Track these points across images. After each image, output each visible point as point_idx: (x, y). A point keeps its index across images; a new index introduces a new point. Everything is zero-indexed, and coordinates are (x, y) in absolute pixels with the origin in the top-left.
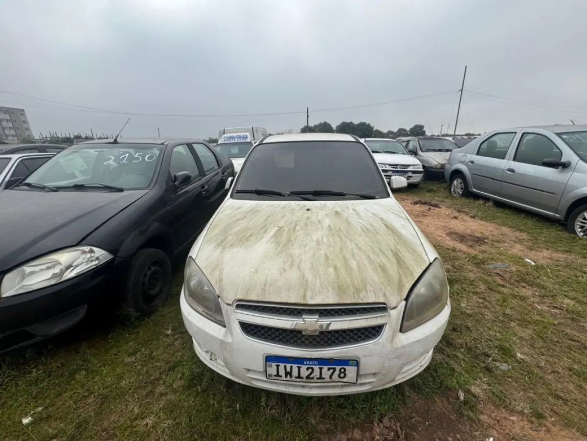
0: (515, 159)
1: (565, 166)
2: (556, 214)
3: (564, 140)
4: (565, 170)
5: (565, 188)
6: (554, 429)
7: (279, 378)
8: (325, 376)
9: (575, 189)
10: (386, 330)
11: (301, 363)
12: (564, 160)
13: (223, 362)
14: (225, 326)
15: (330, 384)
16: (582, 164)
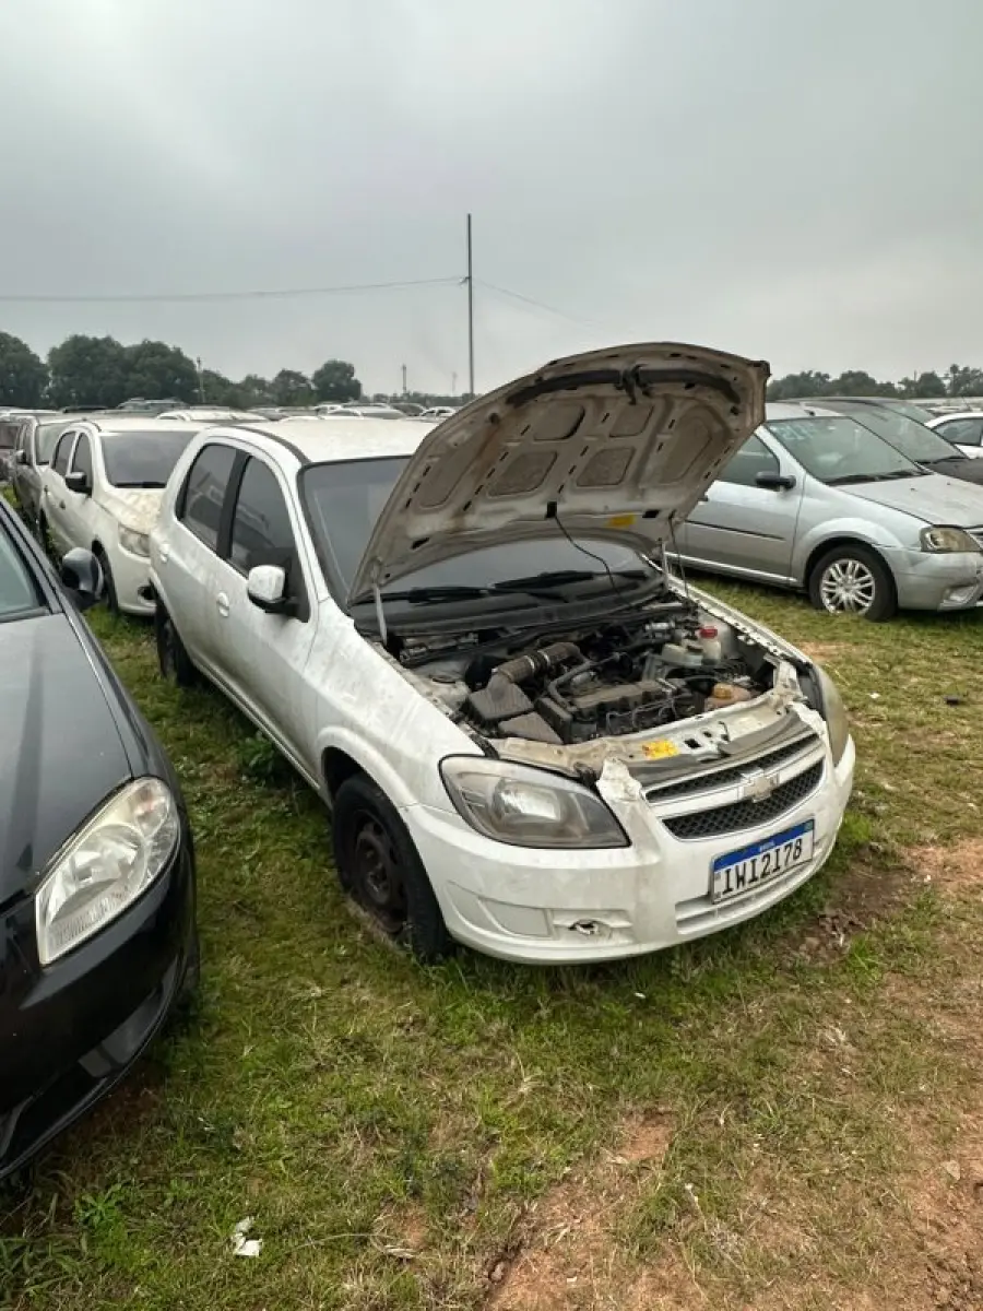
1: (787, 485)
2: (790, 576)
3: (775, 435)
4: (790, 492)
5: (796, 528)
6: (965, 843)
7: (729, 894)
8: (781, 863)
9: (813, 526)
10: (828, 764)
11: (757, 853)
12: (784, 474)
13: (628, 919)
14: (629, 844)
15: (785, 875)
16: (811, 481)
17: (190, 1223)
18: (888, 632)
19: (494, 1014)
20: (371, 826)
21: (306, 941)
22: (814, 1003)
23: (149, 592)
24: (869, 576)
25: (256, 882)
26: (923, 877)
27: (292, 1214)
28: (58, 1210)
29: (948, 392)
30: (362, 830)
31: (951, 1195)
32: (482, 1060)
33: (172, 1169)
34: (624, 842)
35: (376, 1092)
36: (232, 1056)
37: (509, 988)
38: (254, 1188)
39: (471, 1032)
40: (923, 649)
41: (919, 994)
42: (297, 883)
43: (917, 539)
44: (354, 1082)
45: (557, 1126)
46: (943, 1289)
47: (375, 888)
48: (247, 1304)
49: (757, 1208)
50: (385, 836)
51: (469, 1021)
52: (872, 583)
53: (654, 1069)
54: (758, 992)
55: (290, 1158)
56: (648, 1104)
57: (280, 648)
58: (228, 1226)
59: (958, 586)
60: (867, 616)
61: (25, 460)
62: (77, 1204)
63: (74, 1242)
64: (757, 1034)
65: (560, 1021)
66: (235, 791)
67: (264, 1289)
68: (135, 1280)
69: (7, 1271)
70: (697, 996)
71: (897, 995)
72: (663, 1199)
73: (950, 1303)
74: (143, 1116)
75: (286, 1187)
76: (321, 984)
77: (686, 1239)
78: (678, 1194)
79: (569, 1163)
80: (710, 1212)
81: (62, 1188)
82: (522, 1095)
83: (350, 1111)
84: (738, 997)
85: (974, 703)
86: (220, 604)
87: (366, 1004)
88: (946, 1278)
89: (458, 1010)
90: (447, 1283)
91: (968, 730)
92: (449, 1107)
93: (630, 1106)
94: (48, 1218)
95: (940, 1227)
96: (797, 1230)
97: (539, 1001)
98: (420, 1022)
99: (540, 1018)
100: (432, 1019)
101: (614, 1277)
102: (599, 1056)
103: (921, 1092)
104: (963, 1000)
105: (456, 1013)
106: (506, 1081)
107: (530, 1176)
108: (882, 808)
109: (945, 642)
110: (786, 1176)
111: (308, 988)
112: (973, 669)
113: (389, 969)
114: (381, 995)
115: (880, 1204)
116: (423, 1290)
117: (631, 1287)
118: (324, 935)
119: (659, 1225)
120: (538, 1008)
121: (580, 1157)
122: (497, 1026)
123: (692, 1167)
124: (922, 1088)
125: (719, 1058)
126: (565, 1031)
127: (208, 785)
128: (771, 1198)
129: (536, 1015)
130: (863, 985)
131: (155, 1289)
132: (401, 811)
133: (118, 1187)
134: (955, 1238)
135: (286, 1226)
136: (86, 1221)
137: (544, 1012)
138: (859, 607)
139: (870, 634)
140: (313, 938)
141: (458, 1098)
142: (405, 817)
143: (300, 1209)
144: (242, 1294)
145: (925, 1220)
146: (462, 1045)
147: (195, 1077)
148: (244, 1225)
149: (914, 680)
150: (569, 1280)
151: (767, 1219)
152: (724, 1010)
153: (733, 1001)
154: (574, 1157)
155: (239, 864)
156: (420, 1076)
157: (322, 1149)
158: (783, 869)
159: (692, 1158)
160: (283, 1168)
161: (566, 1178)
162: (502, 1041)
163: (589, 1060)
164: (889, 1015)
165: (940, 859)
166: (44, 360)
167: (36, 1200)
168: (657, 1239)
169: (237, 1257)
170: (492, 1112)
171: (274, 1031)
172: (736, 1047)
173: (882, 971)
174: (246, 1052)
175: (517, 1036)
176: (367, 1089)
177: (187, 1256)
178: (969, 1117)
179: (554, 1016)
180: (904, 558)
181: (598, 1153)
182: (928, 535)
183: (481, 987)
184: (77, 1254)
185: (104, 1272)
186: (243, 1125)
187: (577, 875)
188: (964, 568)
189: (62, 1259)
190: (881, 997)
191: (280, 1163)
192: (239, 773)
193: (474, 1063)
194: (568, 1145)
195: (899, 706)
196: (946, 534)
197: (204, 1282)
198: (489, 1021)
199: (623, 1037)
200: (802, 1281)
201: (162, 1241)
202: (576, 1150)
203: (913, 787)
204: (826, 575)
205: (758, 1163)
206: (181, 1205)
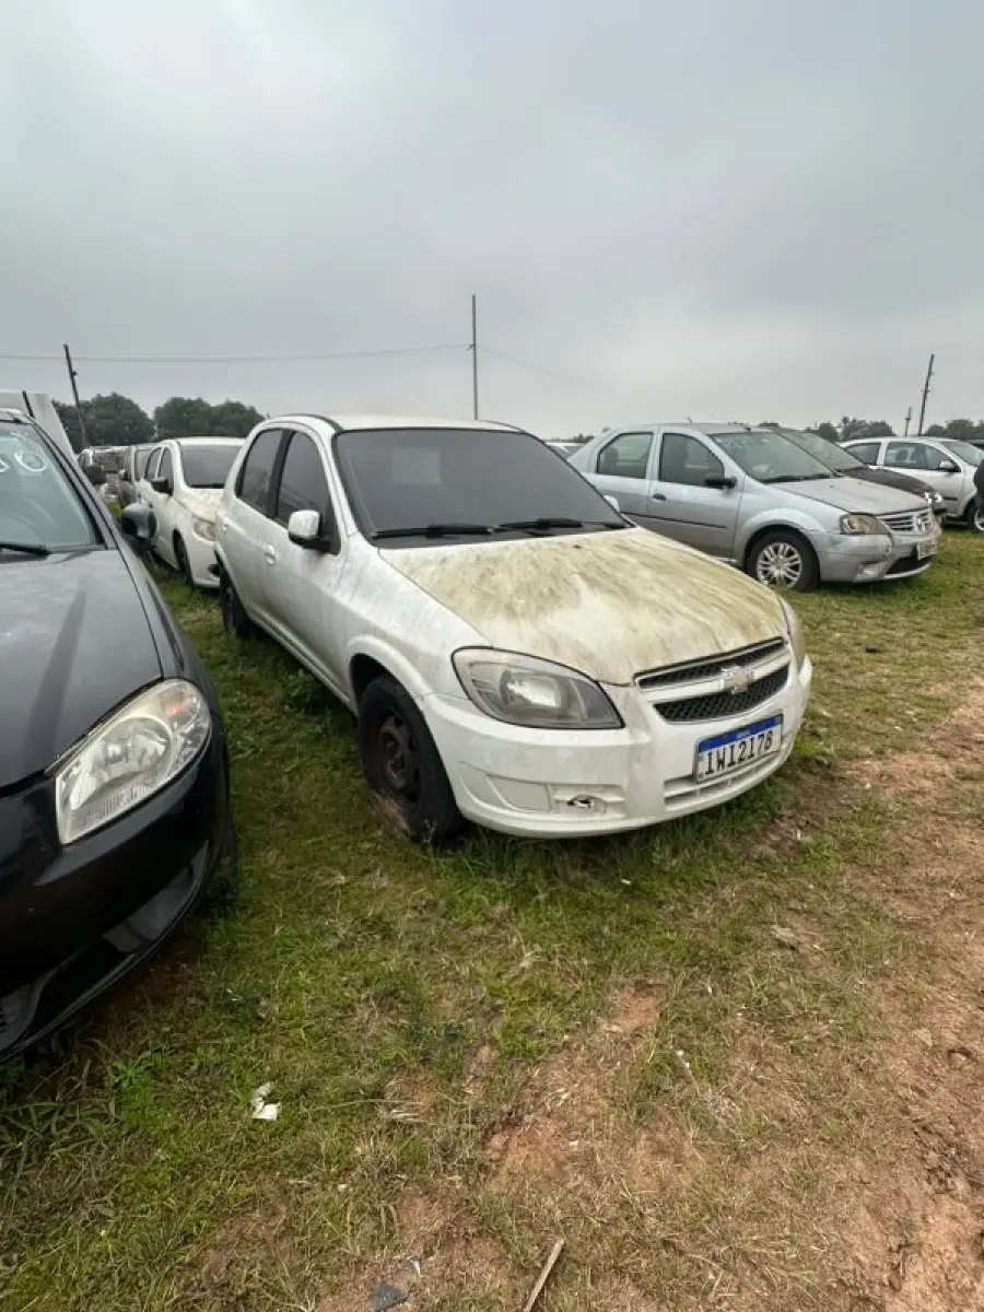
0: (661, 478)
1: (728, 484)
2: (732, 558)
3: (719, 444)
4: (732, 490)
5: (737, 518)
6: (896, 757)
7: (710, 776)
8: (755, 750)
9: (750, 517)
10: (792, 670)
11: (735, 739)
12: (728, 475)
13: (622, 794)
14: (623, 725)
15: (759, 763)
16: (750, 481)
17: (214, 1088)
18: (813, 600)
19: (497, 899)
20: (392, 720)
21: (335, 838)
22: (780, 888)
23: (218, 569)
24: (796, 556)
25: (292, 789)
26: (863, 784)
27: (310, 1079)
28: (90, 1076)
29: (841, 438)
30: (382, 724)
31: (926, 1061)
32: (486, 937)
33: (201, 1036)
34: (619, 724)
35: (392, 966)
36: (263, 935)
37: (511, 876)
38: (276, 1056)
39: (477, 913)
40: (841, 610)
41: (873, 880)
42: (327, 792)
43: (837, 524)
44: (371, 957)
45: (555, 996)
46: (932, 1154)
47: (395, 776)
48: (263, 1168)
49: (745, 1073)
50: (404, 728)
51: (475, 903)
52: (799, 562)
53: (642, 945)
54: (730, 879)
55: (310, 1027)
56: (638, 977)
57: (316, 580)
58: (247, 1090)
59: (868, 563)
60: (794, 588)
61: (127, 478)
62: (109, 1068)
63: (104, 1106)
64: (733, 915)
65: (556, 904)
66: (279, 718)
67: (279, 1153)
68: (156, 1143)
69: (37, 1134)
70: (677, 883)
71: (854, 881)
72: (657, 1065)
73: (940, 1167)
74: (179, 988)
75: (305, 1053)
76: (345, 873)
77: (681, 1104)
78: (671, 1060)
79: (568, 1031)
80: (702, 1077)
81: (97, 1054)
82: (523, 969)
83: (367, 983)
84: (714, 884)
85: (888, 651)
86: (268, 555)
87: (384, 889)
88: (934, 1141)
89: (466, 895)
90: (454, 1147)
91: (886, 671)
92: (456, 980)
93: (621, 979)
94: (82, 1083)
95: (921, 1092)
96: (785, 1095)
97: (537, 886)
98: (431, 906)
99: (538, 902)
100: (442, 902)
101: (615, 1141)
102: (593, 934)
103: (886, 967)
104: (913, 886)
105: (463, 898)
106: (509, 956)
107: (532, 1044)
108: (822, 730)
109: (860, 607)
110: (771, 1044)
111: (333, 876)
112: (885, 627)
113: (406, 861)
114: (398, 882)
115: (861, 1070)
116: (432, 1154)
117: (631, 1151)
118: (348, 832)
119: (655, 1090)
120: (536, 893)
121: (577, 1025)
122: (500, 908)
123: (681, 1035)
124: (886, 963)
125: (699, 936)
126: (561, 913)
127: (256, 713)
128: (758, 1064)
129: (534, 899)
130: (823, 873)
131: (175, 1152)
132: (418, 702)
133: (148, 1053)
134: (936, 1103)
135: (303, 1091)
136: (117, 1086)
137: (542, 897)
138: (789, 581)
139: (798, 601)
140: (341, 836)
141: (465, 972)
142: (421, 706)
143: (317, 1074)
144: (258, 1157)
145: (905, 1085)
146: (468, 925)
147: (229, 953)
148: (264, 1090)
149: (838, 635)
150: (571, 1143)
151: (755, 1084)
152: (701, 894)
153: (708, 886)
154: (572, 1025)
155: (280, 776)
156: (432, 952)
157: (340, 1018)
158: (756, 756)
159: (682, 1026)
160: (303, 1036)
161: (566, 1045)
162: (505, 921)
163: (584, 939)
164: (850, 899)
165: (878, 770)
166: (151, 415)
167: (72, 1066)
168: (654, 1104)
169: (256, 1120)
170: (496, 984)
171: (302, 913)
172: (714, 926)
173: (838, 861)
174: (277, 930)
175: (519, 919)
176: (383, 964)
177: (208, 1119)
178: (933, 989)
179: (551, 900)
180: (826, 540)
181: (594, 1022)
182: (845, 521)
183: (486, 876)
184: (104, 1117)
185: (129, 1134)
186: (268, 996)
187: (577, 751)
188: (875, 547)
189: (89, 1122)
190: (840, 883)
191: (302, 1031)
192: (283, 703)
193: (480, 940)
194: (567, 1015)
195: (827, 654)
196: (860, 520)
197: (222, 1145)
198: (493, 903)
199: (612, 918)
200: (794, 1144)
201: (185, 1105)
202: (574, 1019)
203: (846, 714)
204: (761, 556)
205: (743, 1032)
206: (206, 1070)
